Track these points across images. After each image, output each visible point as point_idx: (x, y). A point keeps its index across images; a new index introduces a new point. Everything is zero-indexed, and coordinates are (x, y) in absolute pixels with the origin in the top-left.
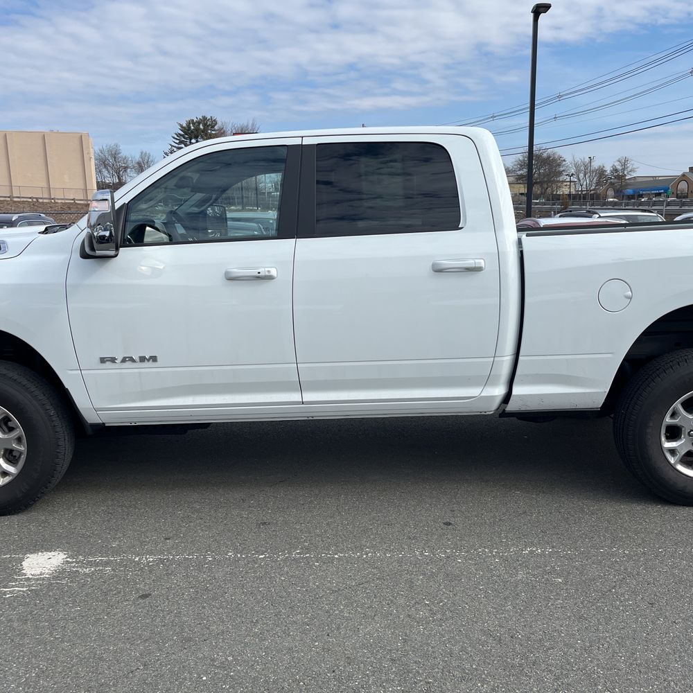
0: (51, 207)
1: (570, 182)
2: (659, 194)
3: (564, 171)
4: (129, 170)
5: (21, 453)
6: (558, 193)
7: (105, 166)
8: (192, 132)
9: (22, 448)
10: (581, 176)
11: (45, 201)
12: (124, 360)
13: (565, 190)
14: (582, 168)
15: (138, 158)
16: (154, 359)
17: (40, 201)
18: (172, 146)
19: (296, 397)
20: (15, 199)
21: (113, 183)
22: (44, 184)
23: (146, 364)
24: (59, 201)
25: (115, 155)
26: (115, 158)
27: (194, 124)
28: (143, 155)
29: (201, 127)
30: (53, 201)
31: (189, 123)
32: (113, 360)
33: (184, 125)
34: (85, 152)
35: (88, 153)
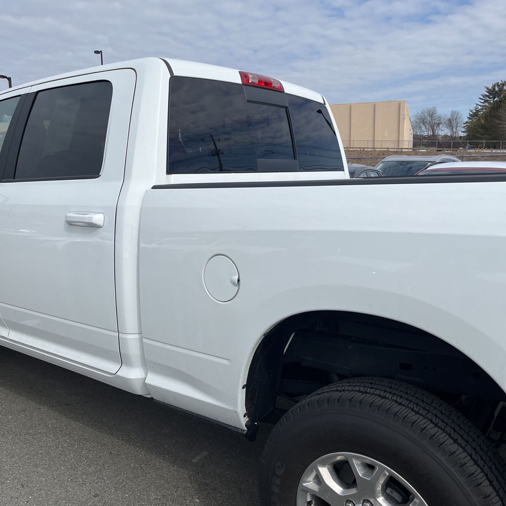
0: (371, 154)
4: (441, 126)
7: (424, 124)
8: (496, 92)
15: (449, 116)
17: (366, 150)
18: (477, 105)
21: (428, 136)
22: (371, 138)
24: (378, 150)
25: (432, 114)
26: (432, 117)
27: (498, 86)
28: (453, 113)
29: (505, 88)
33: (490, 88)
34: (401, 114)
35: (403, 115)
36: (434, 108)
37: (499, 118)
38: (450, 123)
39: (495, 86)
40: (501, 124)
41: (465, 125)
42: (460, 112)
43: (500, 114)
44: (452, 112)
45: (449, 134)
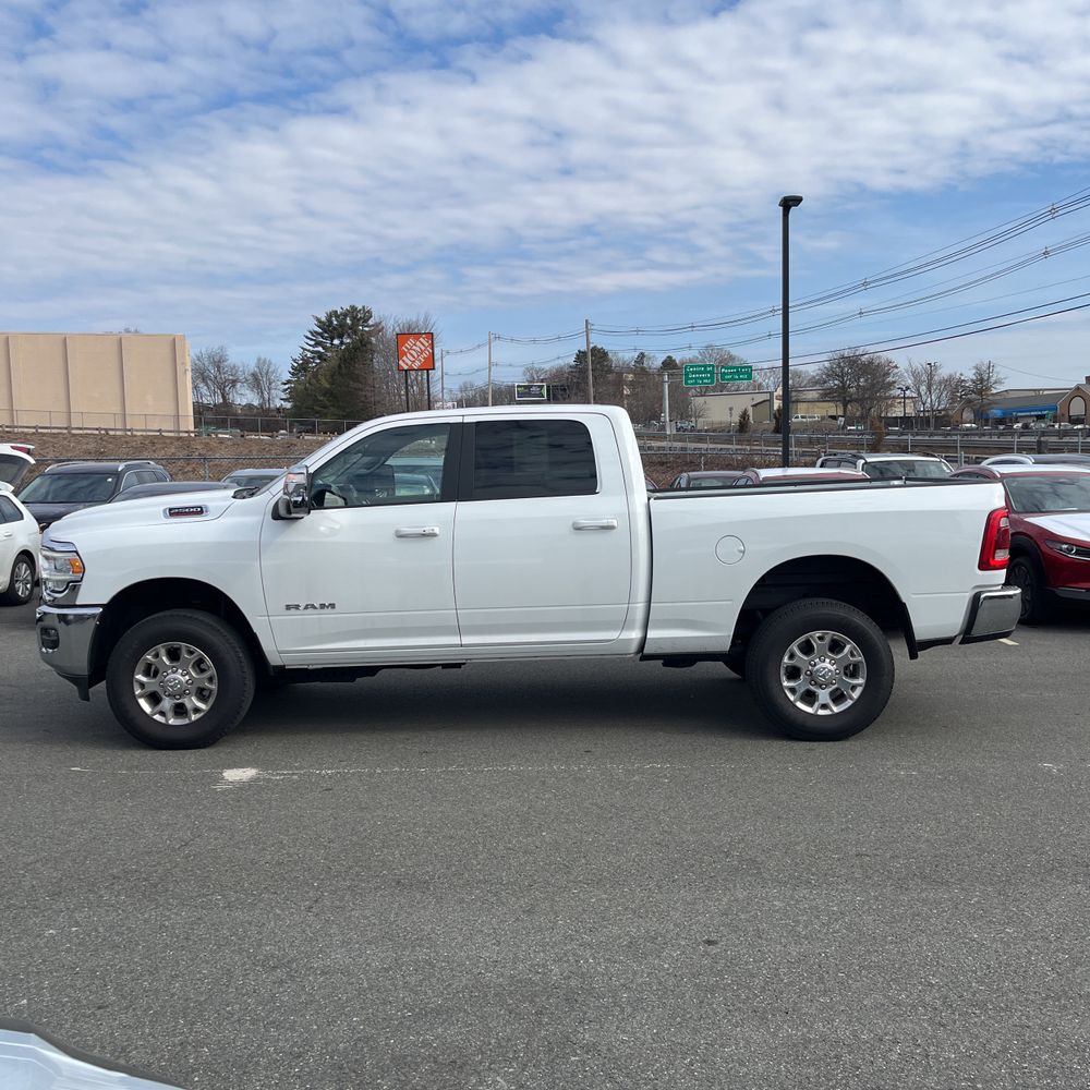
0: (127, 442)
1: (904, 398)
2: (1041, 418)
3: (895, 382)
4: (239, 385)
5: (211, 691)
6: (889, 415)
7: (204, 380)
8: (334, 328)
9: (214, 687)
10: (923, 389)
11: (118, 433)
12: (306, 608)
13: (898, 412)
14: (924, 377)
15: (252, 367)
16: (332, 606)
17: (111, 433)
18: (304, 349)
19: (455, 640)
20: (74, 432)
21: (215, 405)
22: (117, 409)
23: (325, 611)
24: (139, 434)
25: (218, 363)
26: (219, 367)
27: (337, 316)
28: (261, 362)
29: (348, 321)
30: (129, 433)
31: (330, 316)
32: (297, 607)
33: (323, 319)
34: (179, 362)
35: (183, 363)
36: (222, 348)
37: (357, 379)
38: (257, 381)
39: (331, 316)
40: (362, 390)
41: (287, 386)
42: (273, 362)
43: (356, 372)
44: (259, 360)
45: (256, 403)
